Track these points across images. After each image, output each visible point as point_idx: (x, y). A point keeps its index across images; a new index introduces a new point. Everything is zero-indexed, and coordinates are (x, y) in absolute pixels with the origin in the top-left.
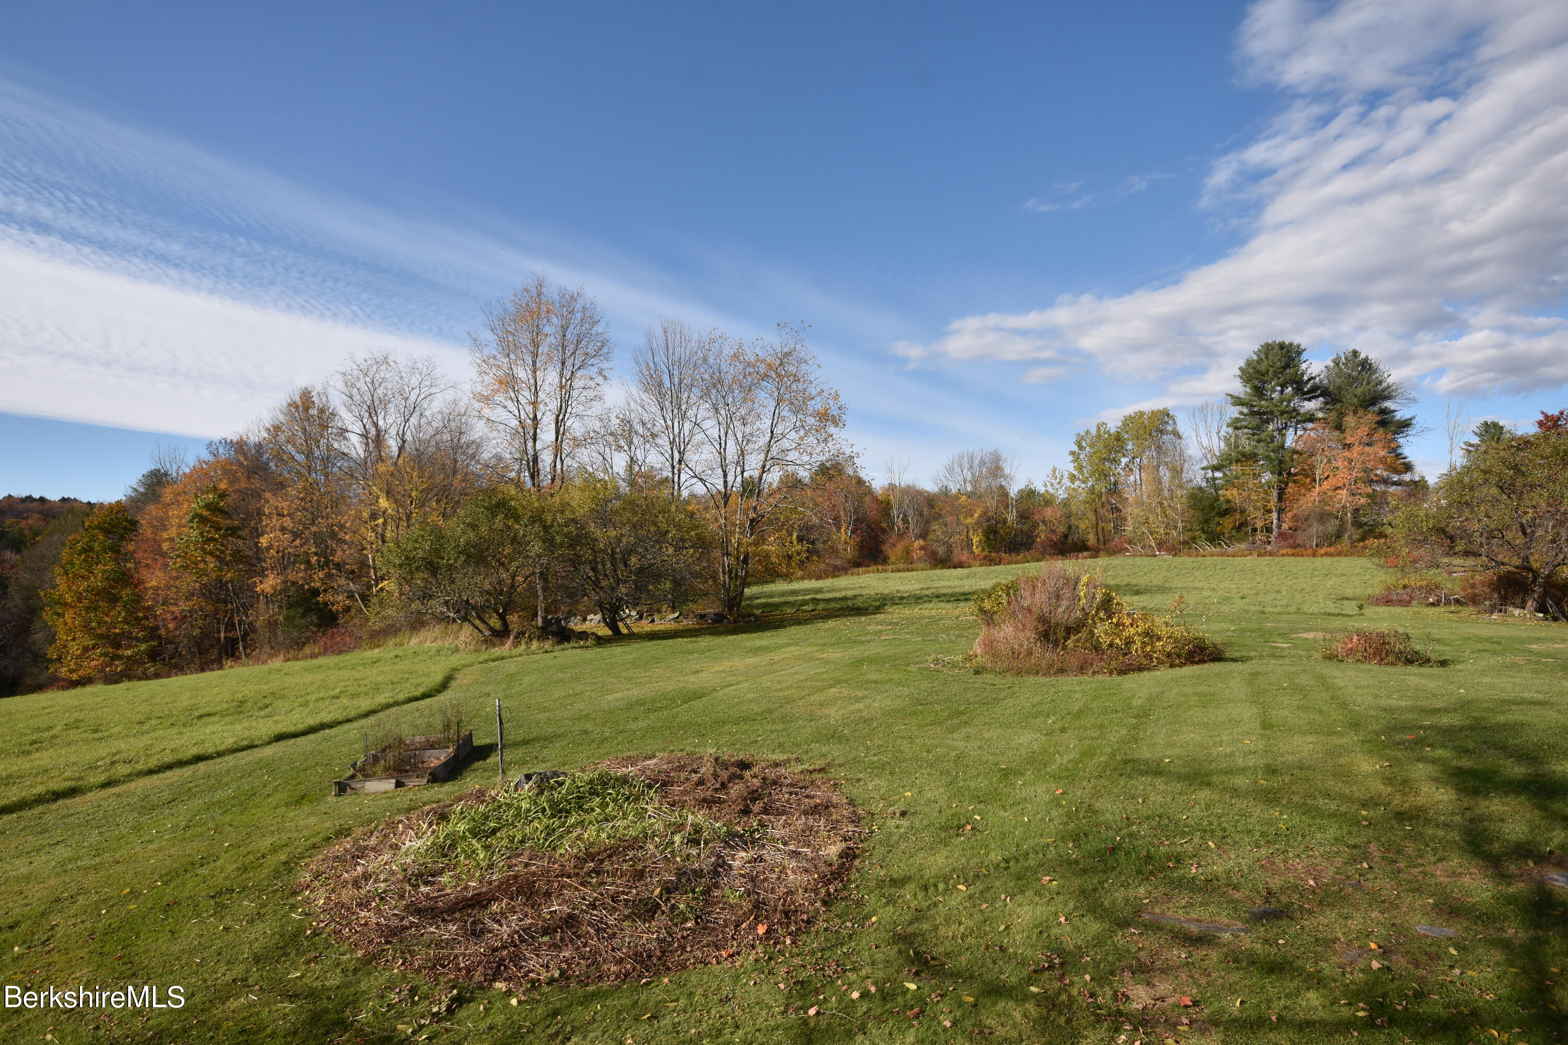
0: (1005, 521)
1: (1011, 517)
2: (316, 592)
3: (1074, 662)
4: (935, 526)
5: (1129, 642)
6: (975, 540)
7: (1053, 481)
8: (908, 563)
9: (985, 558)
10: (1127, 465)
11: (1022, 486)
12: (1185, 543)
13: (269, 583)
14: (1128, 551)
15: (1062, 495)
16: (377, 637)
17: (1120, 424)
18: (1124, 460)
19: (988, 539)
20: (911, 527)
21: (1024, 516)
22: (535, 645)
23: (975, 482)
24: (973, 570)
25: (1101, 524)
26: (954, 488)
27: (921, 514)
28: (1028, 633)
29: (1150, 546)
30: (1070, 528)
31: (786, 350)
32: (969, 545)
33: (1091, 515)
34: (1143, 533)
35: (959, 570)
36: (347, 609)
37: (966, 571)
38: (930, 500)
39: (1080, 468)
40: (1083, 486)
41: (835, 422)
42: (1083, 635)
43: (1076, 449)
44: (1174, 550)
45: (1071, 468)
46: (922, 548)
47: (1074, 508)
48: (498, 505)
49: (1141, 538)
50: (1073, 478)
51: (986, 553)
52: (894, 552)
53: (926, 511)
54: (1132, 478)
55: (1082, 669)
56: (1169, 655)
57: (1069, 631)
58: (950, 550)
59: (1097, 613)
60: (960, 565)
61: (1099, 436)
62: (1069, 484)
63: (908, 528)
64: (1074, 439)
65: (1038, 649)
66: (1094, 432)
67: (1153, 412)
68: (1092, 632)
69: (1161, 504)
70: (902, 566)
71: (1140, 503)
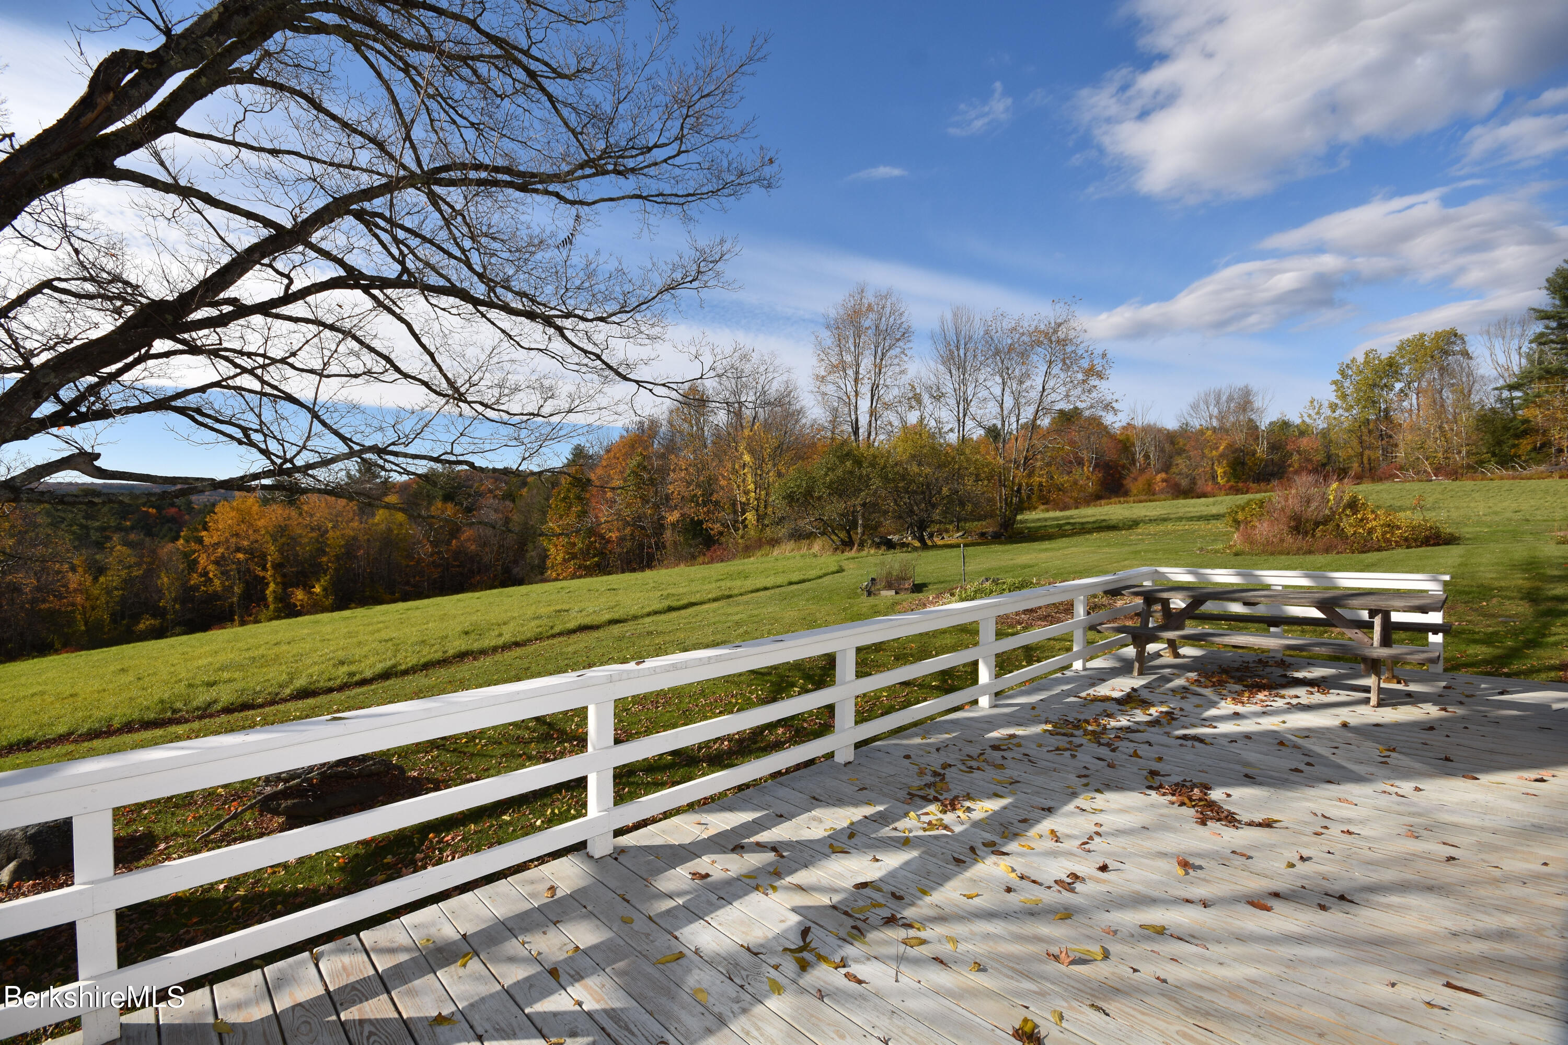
0: (1254, 453)
1: (1261, 450)
2: (700, 523)
3: (1320, 544)
4: (1179, 460)
5: (1371, 531)
6: (1220, 471)
7: (1311, 412)
8: (1150, 494)
9: (1231, 488)
10: (1402, 391)
11: (1274, 419)
12: (1469, 467)
13: (673, 517)
14: (1398, 477)
15: (1321, 425)
16: (748, 550)
17: (1394, 349)
18: (1398, 386)
19: (1235, 470)
20: (1152, 463)
21: (1274, 447)
22: (872, 551)
23: (1221, 417)
24: (1219, 499)
25: (1367, 452)
26: (1196, 423)
27: (1162, 450)
28: (1281, 527)
29: (1425, 471)
30: (1329, 457)
31: (1059, 321)
32: (1214, 477)
33: (1355, 443)
34: (1418, 458)
35: (1203, 500)
36: (721, 533)
37: (1211, 500)
38: (1171, 437)
39: (1344, 397)
40: (1347, 414)
41: (1100, 376)
42: (1330, 527)
43: (1339, 377)
44: (1454, 474)
45: (1333, 398)
46: (1163, 481)
47: (1333, 436)
48: (847, 454)
49: (1415, 465)
50: (1333, 407)
51: (1232, 483)
52: (1135, 486)
53: (1167, 447)
54: (1405, 404)
55: (1327, 551)
56: (1406, 539)
57: (1317, 524)
58: (1193, 481)
59: (1344, 510)
60: (1204, 495)
61: (1367, 363)
62: (1329, 413)
63: (1149, 464)
64: (1338, 368)
65: (1289, 539)
66: (1361, 359)
67: (1437, 333)
68: (1338, 526)
69: (1441, 427)
70: (1143, 498)
71: (1414, 428)
